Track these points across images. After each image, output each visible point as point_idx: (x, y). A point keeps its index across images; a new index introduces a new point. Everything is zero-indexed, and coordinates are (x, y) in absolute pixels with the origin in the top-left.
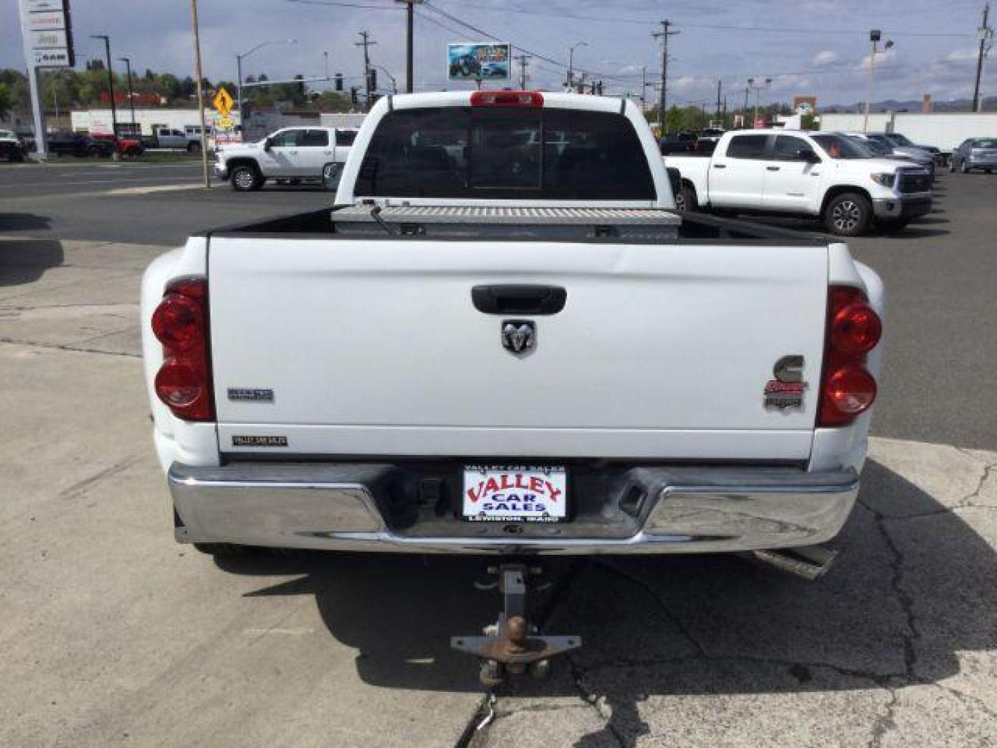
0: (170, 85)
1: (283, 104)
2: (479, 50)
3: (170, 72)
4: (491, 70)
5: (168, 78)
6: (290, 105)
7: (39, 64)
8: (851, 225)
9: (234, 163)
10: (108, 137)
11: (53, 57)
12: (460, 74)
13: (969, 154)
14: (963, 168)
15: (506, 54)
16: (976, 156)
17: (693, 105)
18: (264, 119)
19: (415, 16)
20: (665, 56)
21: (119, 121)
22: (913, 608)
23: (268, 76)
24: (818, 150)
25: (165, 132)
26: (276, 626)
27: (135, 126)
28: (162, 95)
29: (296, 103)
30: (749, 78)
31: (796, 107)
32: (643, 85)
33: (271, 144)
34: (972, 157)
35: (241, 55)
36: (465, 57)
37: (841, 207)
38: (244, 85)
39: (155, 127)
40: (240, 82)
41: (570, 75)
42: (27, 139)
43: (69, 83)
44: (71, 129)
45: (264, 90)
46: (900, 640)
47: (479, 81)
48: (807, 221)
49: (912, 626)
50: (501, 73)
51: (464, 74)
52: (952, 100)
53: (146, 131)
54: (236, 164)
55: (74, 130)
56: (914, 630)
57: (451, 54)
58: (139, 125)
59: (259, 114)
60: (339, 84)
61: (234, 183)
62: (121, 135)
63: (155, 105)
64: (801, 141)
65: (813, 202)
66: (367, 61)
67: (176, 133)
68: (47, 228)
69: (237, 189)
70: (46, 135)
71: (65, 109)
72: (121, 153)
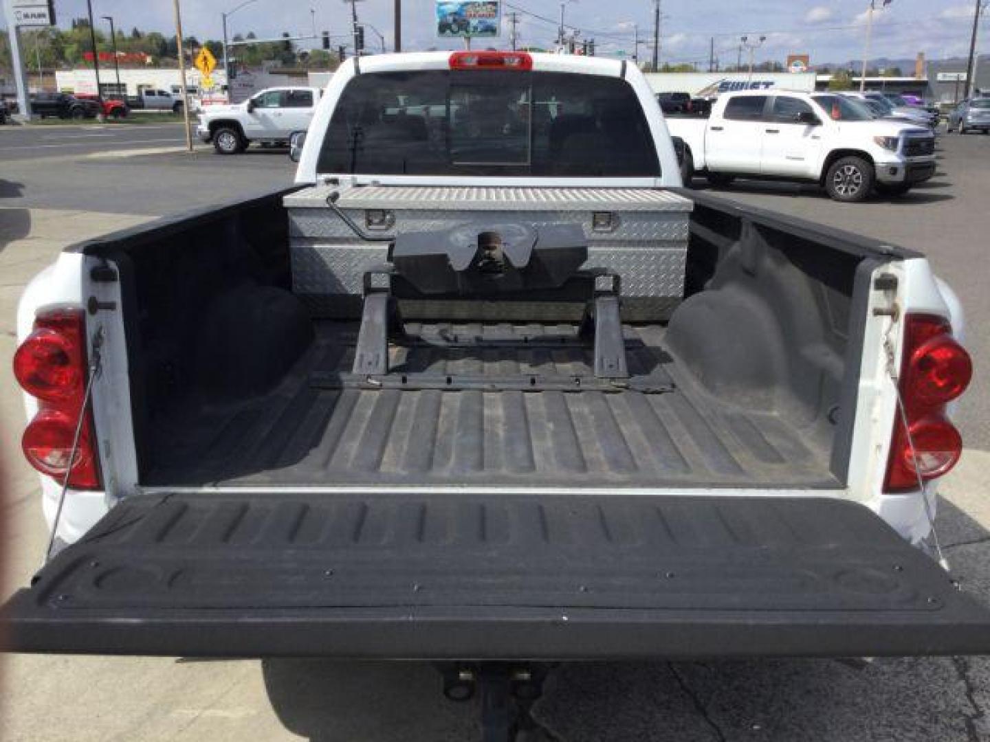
0: (157, 44)
1: (271, 63)
2: (468, 7)
3: (157, 31)
4: (481, 27)
5: (154, 36)
6: (279, 63)
7: (20, 23)
8: (853, 190)
9: (217, 125)
10: (92, 98)
11: (33, 16)
12: (448, 32)
13: (966, 113)
14: (960, 129)
15: (496, 11)
16: (973, 117)
17: (685, 63)
18: (252, 78)
21: (103, 81)
22: (970, 674)
23: (256, 34)
24: (819, 111)
25: (150, 93)
26: (212, 706)
27: (121, 86)
28: (149, 54)
29: (285, 62)
30: (743, 36)
31: (789, 65)
32: (635, 42)
33: (254, 105)
34: (969, 118)
35: (226, 13)
36: (454, 14)
37: (843, 171)
38: (230, 42)
39: (140, 87)
40: (226, 41)
41: (562, 33)
42: (9, 100)
43: (54, 42)
44: (56, 89)
45: (253, 49)
46: (960, 722)
47: (468, 39)
48: (806, 186)
49: (972, 701)
50: (491, 30)
51: (452, 31)
52: (946, 58)
53: (132, 92)
54: (218, 126)
55: (59, 90)
56: (976, 706)
57: (439, 11)
58: (124, 85)
59: (246, 73)
60: (326, 43)
61: (217, 146)
62: (104, 95)
63: (141, 64)
64: (802, 102)
65: (814, 167)
66: (355, 18)
67: (161, 93)
68: (19, 195)
69: (220, 152)
70: (29, 96)
71: (49, 69)
72: (105, 114)
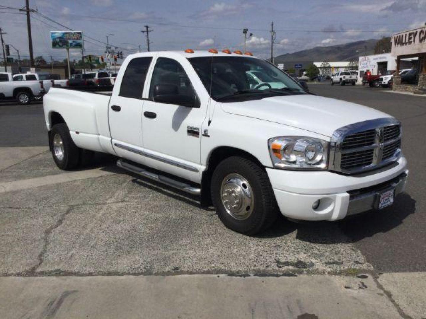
2: (67, 35)
4: (74, 44)
12: (57, 46)
15: (81, 37)
19: (31, 18)
20: (148, 40)
36: (60, 38)
47: (68, 49)
50: (79, 45)
51: (59, 46)
57: (52, 36)
